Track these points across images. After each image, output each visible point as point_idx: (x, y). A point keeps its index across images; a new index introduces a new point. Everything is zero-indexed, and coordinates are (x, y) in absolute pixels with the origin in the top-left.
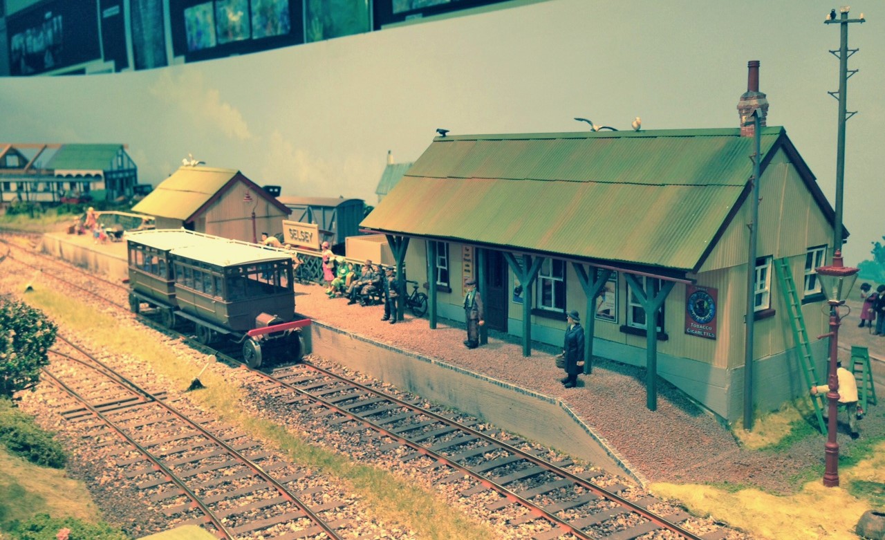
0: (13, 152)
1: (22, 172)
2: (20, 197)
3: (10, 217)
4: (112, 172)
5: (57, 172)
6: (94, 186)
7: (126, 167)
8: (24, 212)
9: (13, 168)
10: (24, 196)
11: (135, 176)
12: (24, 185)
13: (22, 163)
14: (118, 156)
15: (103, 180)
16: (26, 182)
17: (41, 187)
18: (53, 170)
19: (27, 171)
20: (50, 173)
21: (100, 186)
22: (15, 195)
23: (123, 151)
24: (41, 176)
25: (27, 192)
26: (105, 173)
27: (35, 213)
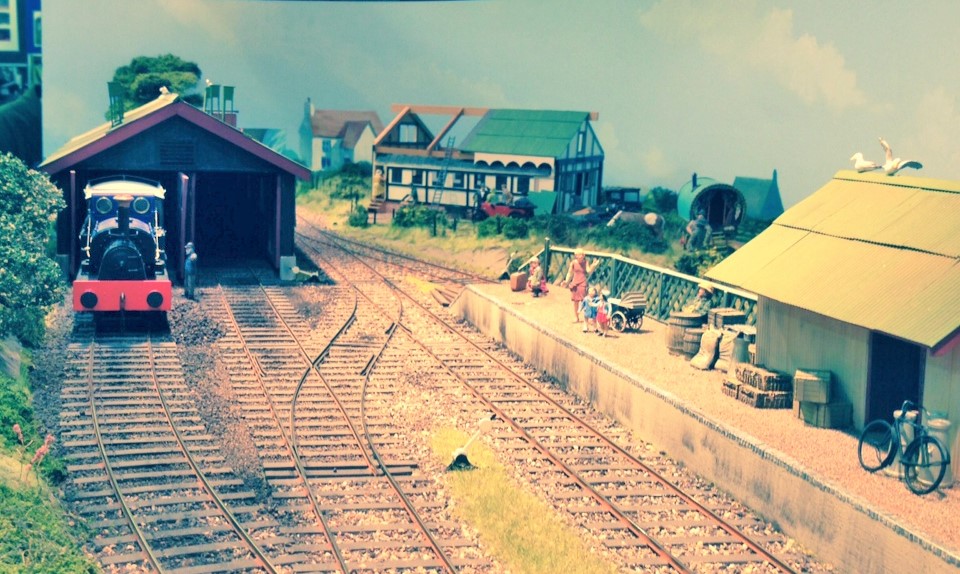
0: (411, 119)
1: (423, 153)
2: (415, 196)
3: (398, 231)
4: (567, 161)
5: (478, 157)
6: (536, 186)
7: (588, 153)
8: (421, 224)
9: (408, 145)
10: (421, 193)
11: (600, 169)
12: (424, 174)
13: (422, 140)
14: (580, 133)
15: (553, 174)
16: (427, 171)
17: (450, 180)
18: (471, 153)
19: (430, 153)
20: (467, 157)
21: (544, 185)
22: (409, 191)
23: (588, 124)
24: (452, 163)
25: (427, 187)
26: (557, 163)
27: (440, 228)
